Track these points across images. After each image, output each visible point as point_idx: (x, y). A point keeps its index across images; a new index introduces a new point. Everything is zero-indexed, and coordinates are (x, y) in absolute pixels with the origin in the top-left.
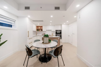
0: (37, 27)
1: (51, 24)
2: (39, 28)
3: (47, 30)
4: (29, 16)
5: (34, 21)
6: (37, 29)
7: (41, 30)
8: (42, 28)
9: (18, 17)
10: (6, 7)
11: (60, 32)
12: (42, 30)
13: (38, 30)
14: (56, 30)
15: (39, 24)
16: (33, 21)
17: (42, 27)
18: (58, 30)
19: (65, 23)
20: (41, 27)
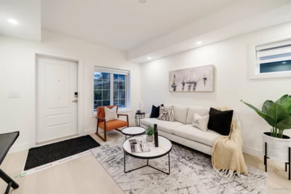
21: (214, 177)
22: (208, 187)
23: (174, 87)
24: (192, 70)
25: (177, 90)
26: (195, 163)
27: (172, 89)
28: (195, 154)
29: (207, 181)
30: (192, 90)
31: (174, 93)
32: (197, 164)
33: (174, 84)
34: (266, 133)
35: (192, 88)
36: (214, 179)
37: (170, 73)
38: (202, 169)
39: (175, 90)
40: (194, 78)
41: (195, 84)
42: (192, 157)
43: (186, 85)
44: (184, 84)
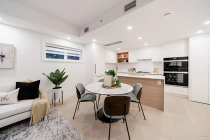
0: (119, 54)
1: (146, 44)
2: (122, 56)
3: (139, 60)
4: (94, 40)
5: (107, 45)
6: (118, 59)
7: (125, 61)
8: (128, 56)
9: (84, 45)
10: (69, 38)
11: (180, 65)
12: (127, 61)
13: (120, 61)
14: (165, 59)
15: (119, 49)
16: (105, 46)
17: (127, 53)
18: (172, 59)
19: (200, 32)
20: (126, 55)
21: (38, 128)
22: (40, 136)
26: (14, 136)
28: (5, 131)
29: (36, 134)
32: (17, 134)
34: (54, 88)
36: (39, 129)
38: (25, 133)
42: (4, 135)
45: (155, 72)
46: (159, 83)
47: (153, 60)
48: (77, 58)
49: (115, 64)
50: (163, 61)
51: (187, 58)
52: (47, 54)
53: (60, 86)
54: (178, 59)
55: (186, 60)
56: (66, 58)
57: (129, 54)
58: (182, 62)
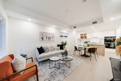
2: (83, 36)
3: (92, 37)
4: (75, 30)
6: (81, 37)
11: (112, 40)
12: (86, 38)
14: (105, 37)
17: (86, 34)
18: (108, 37)
20: (85, 35)
23: (43, 39)
24: (50, 33)
25: (44, 40)
27: (42, 39)
30: (49, 40)
31: (43, 41)
33: (42, 37)
35: (49, 39)
37: (40, 32)
39: (43, 40)
40: (50, 36)
41: (50, 38)
43: (48, 38)
44: (47, 38)
45: (100, 43)
46: (103, 46)
47: (99, 38)
48: (67, 37)
49: (79, 39)
50: (104, 38)
51: (115, 37)
52: (60, 36)
53: (65, 47)
54: (111, 37)
55: (115, 38)
56: (64, 37)
57: (87, 34)
58: (113, 39)
